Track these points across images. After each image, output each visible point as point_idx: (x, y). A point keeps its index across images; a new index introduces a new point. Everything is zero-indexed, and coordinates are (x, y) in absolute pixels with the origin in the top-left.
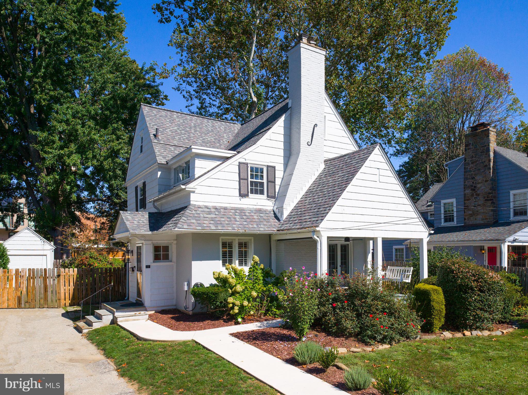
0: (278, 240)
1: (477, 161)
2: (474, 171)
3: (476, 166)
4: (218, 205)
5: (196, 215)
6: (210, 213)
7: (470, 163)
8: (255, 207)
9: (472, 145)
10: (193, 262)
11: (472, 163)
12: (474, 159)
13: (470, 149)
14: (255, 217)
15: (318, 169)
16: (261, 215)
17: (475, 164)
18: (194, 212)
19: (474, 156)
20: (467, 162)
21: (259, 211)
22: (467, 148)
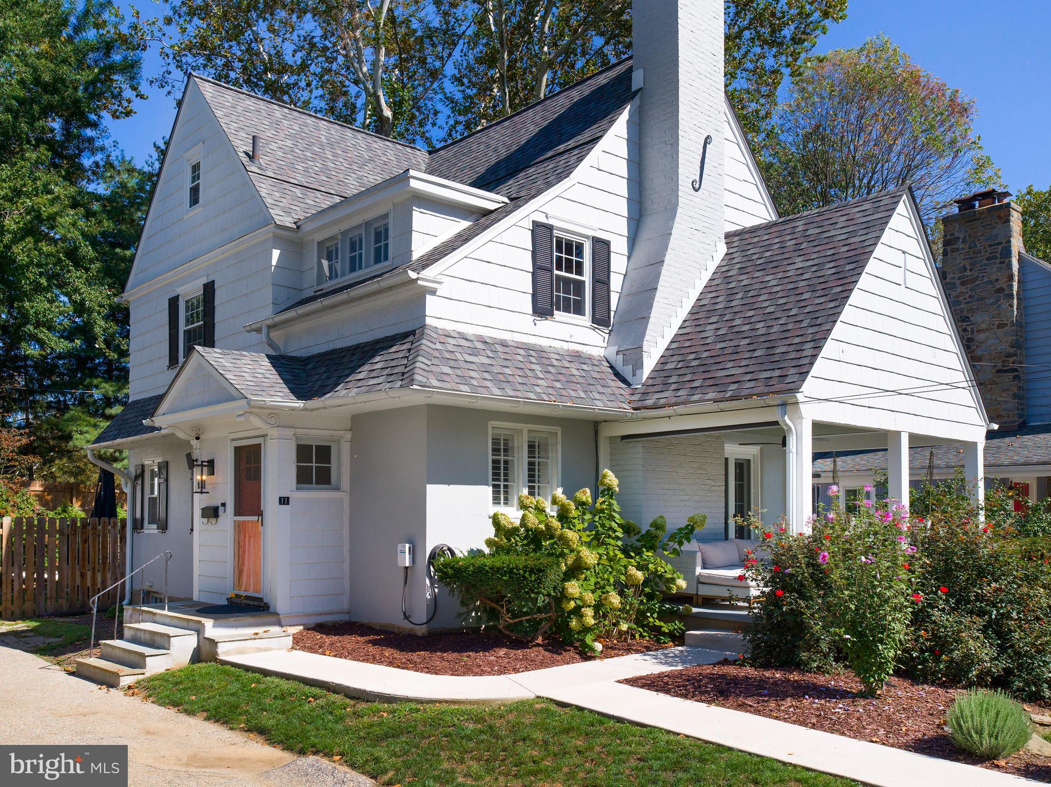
0: (624, 438)
1: (976, 279)
2: (968, 303)
3: (972, 290)
4: (487, 333)
5: (447, 355)
6: (474, 352)
7: (958, 282)
8: (566, 346)
9: (964, 241)
10: (428, 486)
11: (963, 284)
12: (968, 273)
13: (958, 250)
14: (575, 372)
15: (715, 254)
16: (585, 367)
17: (970, 286)
18: (438, 346)
19: (968, 268)
20: (948, 280)
21: (577, 357)
22: (949, 248)
